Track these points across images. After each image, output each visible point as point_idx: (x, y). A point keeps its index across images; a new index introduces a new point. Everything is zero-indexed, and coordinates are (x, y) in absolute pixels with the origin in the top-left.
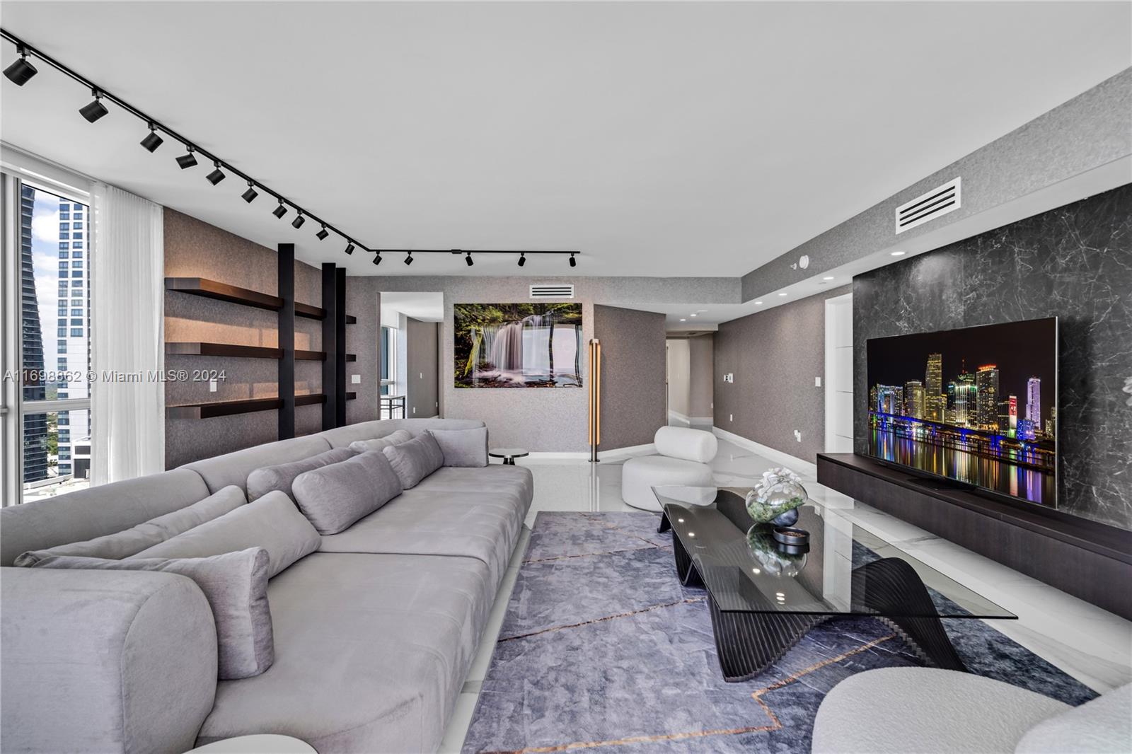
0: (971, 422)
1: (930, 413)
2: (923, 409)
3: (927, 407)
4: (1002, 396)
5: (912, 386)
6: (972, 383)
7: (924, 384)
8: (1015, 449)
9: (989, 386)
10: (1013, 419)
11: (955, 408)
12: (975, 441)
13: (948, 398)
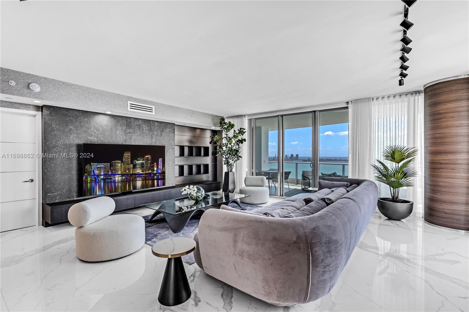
0: (142, 171)
1: (125, 171)
2: (121, 170)
3: (123, 169)
4: (152, 163)
5: (115, 162)
6: (142, 160)
7: (122, 162)
8: (156, 176)
9: (148, 161)
10: (155, 169)
11: (136, 168)
12: (143, 176)
13: (133, 165)
